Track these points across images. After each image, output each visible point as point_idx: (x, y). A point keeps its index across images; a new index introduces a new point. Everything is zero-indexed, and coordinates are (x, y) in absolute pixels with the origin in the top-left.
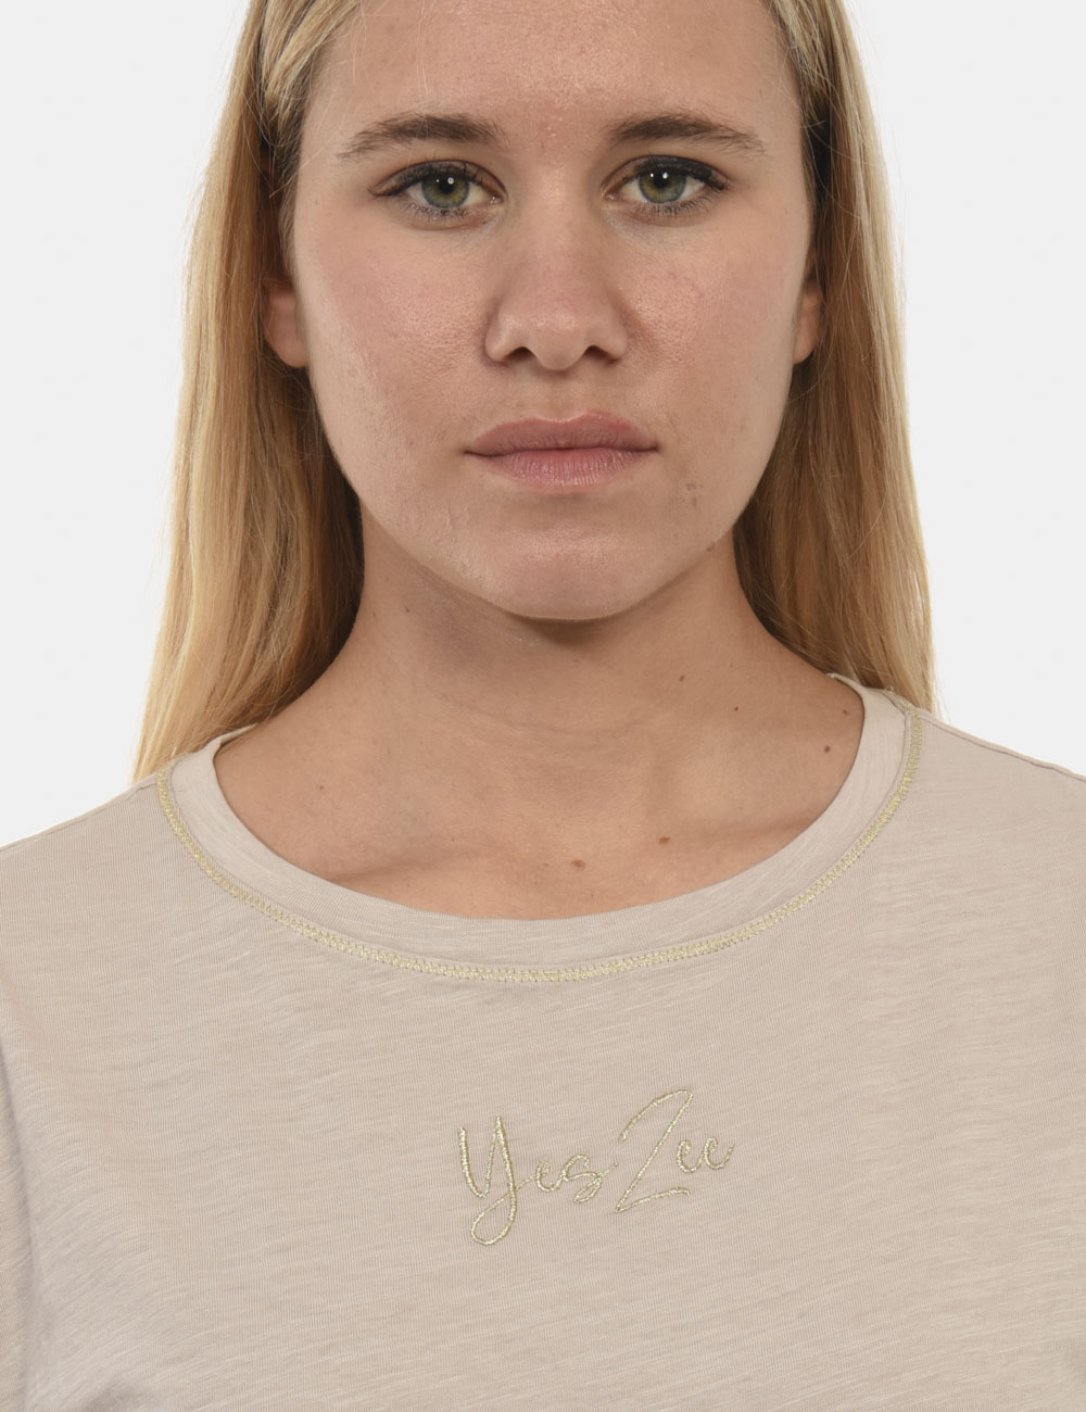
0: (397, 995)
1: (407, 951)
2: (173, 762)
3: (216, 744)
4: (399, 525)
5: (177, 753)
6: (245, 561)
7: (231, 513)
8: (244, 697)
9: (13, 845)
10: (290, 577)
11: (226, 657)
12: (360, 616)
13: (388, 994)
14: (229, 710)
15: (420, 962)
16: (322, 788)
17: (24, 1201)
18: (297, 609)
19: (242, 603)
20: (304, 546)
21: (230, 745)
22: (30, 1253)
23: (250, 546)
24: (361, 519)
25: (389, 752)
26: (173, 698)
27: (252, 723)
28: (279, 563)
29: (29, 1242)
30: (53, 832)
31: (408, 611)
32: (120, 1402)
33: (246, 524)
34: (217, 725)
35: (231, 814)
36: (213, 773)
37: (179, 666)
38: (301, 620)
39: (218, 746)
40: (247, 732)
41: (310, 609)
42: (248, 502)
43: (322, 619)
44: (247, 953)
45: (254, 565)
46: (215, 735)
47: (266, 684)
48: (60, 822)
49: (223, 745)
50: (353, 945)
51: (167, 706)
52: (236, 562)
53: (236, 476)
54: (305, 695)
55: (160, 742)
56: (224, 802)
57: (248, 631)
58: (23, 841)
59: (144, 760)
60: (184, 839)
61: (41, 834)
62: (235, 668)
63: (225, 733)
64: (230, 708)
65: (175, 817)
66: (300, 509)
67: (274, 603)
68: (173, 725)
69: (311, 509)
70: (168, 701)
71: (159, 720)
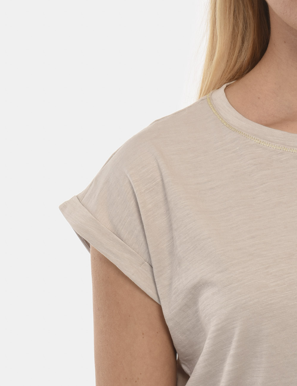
0: (285, 159)
1: (288, 146)
2: (211, 92)
3: (225, 86)
4: (284, 14)
5: (213, 89)
6: (234, 29)
7: (229, 14)
8: (233, 72)
9: (163, 118)
10: (248, 34)
11: (228, 60)
12: (269, 45)
13: (282, 159)
14: (229, 76)
15: (292, 149)
16: (259, 98)
17: (171, 225)
18: (250, 44)
19: (233, 43)
20: (252, 24)
21: (229, 86)
22: (173, 241)
23: (235, 25)
24: (269, 15)
25: (280, 87)
26: (211, 74)
27: (235, 80)
28: (244, 29)
29: (173, 238)
30: (175, 114)
31: (285, 42)
32: (203, 285)
33: (234, 18)
34: (225, 81)
35: (231, 106)
36: (224, 94)
37: (213, 64)
38: (251, 48)
39: (225, 87)
40: (234, 83)
41: (254, 44)
42: (234, 11)
43: (257, 47)
44: (238, 148)
45: (237, 31)
46: (225, 84)
47: (240, 68)
48: (177, 111)
49: (227, 86)
50: (271, 144)
51: (209, 77)
52: (231, 30)
53: (231, 3)
54: (252, 70)
55: (207, 88)
56: (228, 103)
57: (235, 51)
58: (166, 117)
59: (202, 93)
60: (216, 114)
61: (172, 114)
62: (231, 64)
63: (227, 83)
64: (230, 76)
65: (213, 108)
66: (251, 13)
67: (243, 42)
68: (211, 82)
69: (254, 12)
70: (210, 74)
71: (207, 81)
